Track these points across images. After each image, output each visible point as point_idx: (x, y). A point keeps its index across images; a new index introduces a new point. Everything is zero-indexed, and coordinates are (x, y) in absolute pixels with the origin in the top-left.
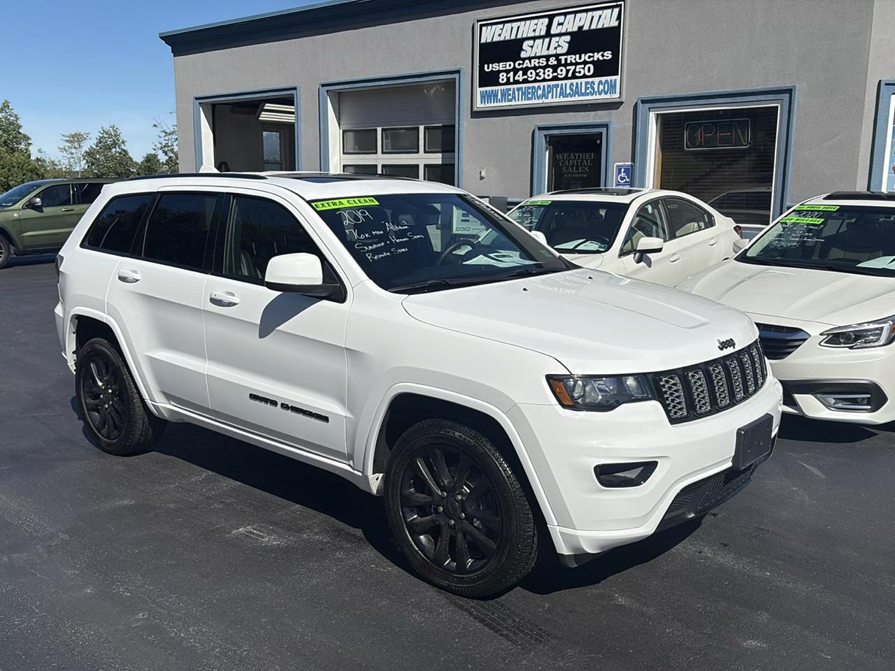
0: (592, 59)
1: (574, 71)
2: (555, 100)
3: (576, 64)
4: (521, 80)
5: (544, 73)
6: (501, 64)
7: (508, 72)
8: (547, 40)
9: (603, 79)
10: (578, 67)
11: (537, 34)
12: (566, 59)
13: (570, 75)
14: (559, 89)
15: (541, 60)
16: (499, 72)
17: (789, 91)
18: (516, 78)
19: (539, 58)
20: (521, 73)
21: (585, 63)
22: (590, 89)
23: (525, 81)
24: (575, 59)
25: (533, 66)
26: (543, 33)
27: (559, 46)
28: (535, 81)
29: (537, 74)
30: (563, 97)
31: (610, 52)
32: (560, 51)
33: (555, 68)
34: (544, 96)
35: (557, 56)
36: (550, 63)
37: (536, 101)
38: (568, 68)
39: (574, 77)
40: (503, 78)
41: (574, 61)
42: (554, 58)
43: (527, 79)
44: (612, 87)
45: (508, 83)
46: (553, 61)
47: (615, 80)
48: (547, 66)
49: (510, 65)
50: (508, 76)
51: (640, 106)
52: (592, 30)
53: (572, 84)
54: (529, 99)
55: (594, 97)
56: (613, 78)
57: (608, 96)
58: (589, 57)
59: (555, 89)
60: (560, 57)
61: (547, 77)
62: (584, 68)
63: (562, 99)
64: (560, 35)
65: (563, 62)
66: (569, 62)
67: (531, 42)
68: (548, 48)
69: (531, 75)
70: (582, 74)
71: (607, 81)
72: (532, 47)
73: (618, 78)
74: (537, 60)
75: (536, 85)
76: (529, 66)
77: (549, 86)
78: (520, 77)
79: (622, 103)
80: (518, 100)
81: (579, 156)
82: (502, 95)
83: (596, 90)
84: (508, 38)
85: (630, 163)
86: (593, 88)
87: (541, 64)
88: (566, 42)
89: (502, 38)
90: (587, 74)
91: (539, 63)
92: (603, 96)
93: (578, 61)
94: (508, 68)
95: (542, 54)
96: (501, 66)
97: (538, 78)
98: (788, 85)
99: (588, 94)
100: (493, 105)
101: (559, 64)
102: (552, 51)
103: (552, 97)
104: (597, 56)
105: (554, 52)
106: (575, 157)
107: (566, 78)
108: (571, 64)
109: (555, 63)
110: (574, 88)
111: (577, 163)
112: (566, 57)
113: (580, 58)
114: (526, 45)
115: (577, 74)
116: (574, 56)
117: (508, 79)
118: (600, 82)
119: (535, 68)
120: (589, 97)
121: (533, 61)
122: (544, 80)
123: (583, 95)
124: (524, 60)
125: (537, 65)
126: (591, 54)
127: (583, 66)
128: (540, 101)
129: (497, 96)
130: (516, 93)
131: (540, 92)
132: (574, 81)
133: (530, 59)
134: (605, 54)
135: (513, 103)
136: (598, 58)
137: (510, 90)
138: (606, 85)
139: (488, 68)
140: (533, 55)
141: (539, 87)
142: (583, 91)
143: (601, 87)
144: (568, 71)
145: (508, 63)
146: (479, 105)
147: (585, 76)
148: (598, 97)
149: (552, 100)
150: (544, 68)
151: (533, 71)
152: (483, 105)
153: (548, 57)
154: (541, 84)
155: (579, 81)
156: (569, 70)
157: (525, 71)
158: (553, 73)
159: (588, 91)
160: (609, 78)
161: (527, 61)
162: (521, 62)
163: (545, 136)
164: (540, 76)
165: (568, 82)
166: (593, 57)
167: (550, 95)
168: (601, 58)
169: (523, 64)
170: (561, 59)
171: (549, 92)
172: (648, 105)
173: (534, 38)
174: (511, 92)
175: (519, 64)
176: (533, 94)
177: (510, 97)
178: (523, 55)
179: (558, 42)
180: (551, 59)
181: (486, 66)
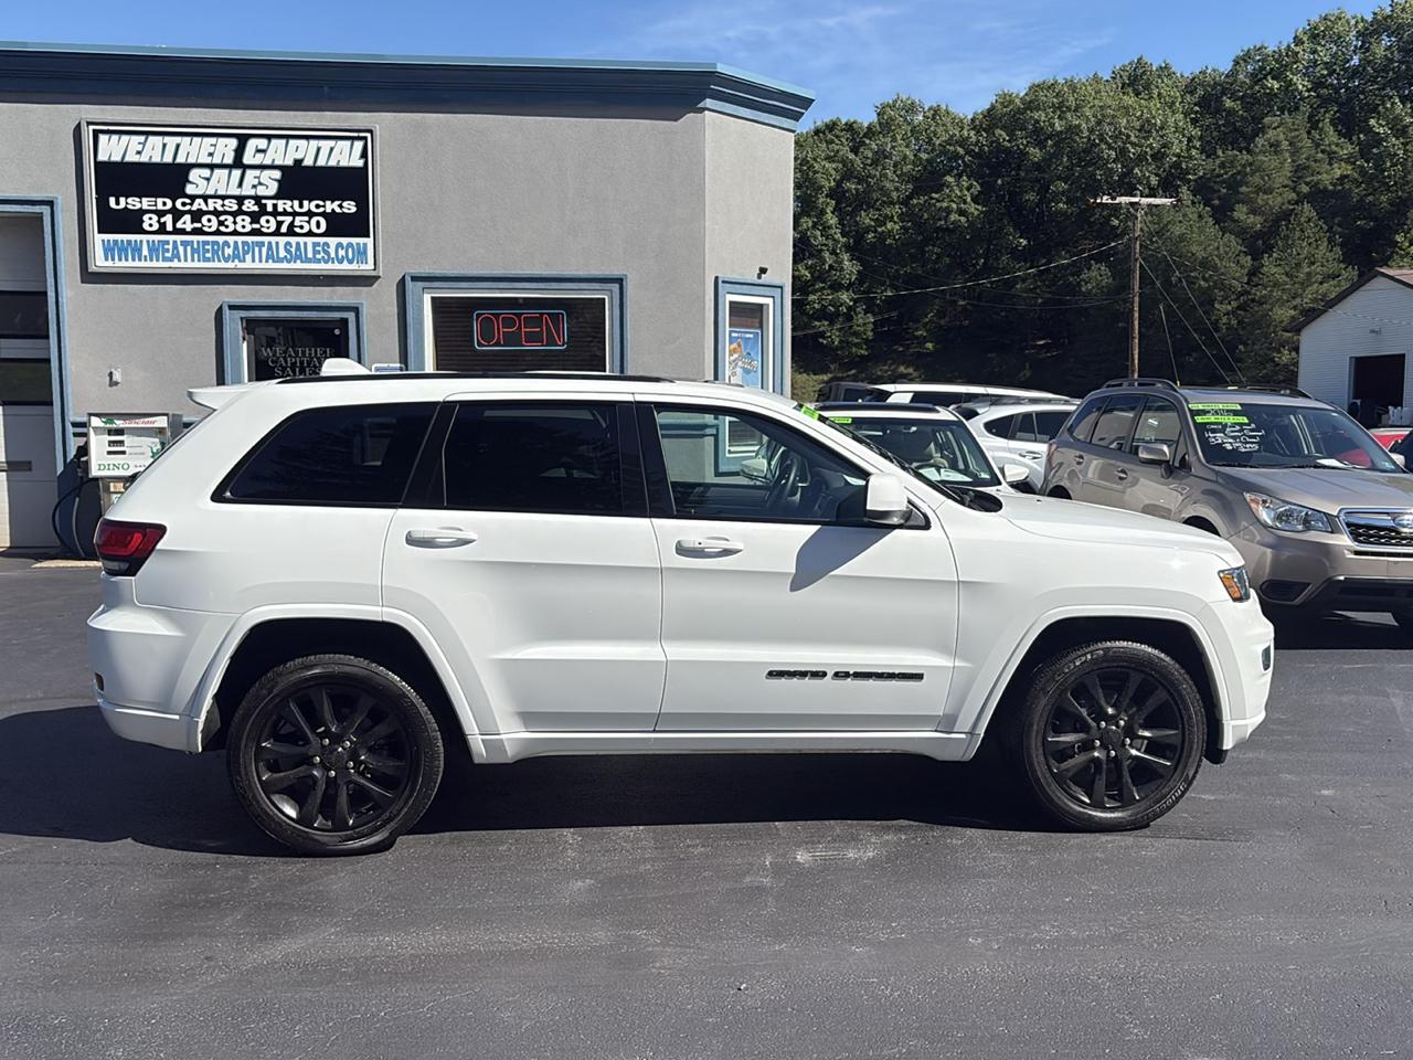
0: (321, 210)
1: (292, 225)
2: (257, 265)
3: (295, 214)
4: (188, 229)
5: (235, 223)
6: (144, 200)
7: (160, 214)
8: (237, 173)
9: (344, 241)
10: (298, 219)
11: (217, 160)
12: (275, 206)
13: (284, 229)
14: (264, 250)
15: (226, 202)
16: (142, 212)
17: (620, 281)
18: (179, 225)
19: (223, 198)
20: (187, 218)
21: (310, 214)
22: (322, 254)
23: (196, 232)
24: (292, 207)
25: (211, 209)
26: (229, 160)
27: (260, 184)
28: (218, 233)
29: (221, 223)
30: (274, 261)
31: (353, 203)
32: (261, 191)
33: (255, 218)
34: (235, 256)
35: (258, 199)
36: (244, 208)
37: (223, 265)
38: (279, 218)
39: (291, 232)
40: (150, 222)
41: (289, 210)
42: (253, 202)
43: (201, 229)
44: (361, 254)
45: (162, 230)
46: (250, 206)
47: (365, 245)
48: (240, 212)
49: (164, 204)
50: (162, 220)
51: (409, 284)
52: (319, 167)
53: (288, 243)
54: (208, 260)
55: (329, 266)
56: (361, 240)
57: (354, 266)
58: (318, 206)
59: (257, 249)
60: (264, 201)
61: (240, 229)
62: (309, 222)
63: (271, 265)
64: (262, 167)
65: (270, 209)
66: (280, 209)
67: (206, 172)
68: (240, 185)
69: (209, 223)
70: (306, 230)
71: (350, 245)
72: (208, 179)
73: (369, 241)
74: (220, 202)
75: (221, 239)
76: (205, 208)
77: (244, 243)
78: (186, 223)
79: (379, 277)
80: (186, 260)
81: (304, 353)
82: (150, 250)
83: (333, 255)
84: (157, 159)
85: (398, 365)
86: (328, 253)
87: (227, 209)
88: (275, 180)
89: (144, 159)
90: (315, 230)
91: (223, 205)
92: (345, 266)
93: (297, 209)
94: (160, 207)
95: (229, 193)
96: (146, 203)
97: (222, 229)
98: (616, 272)
99: (319, 261)
100: (130, 263)
101: (263, 211)
102: (247, 190)
103: (253, 261)
104: (330, 206)
105: (252, 192)
106: (296, 353)
107: (277, 233)
108: (285, 213)
109: (256, 208)
110: (293, 250)
111: (302, 363)
112: (275, 202)
113: (301, 206)
114: (194, 175)
115: (297, 230)
116: (289, 203)
117: (163, 226)
118: (339, 245)
119: (216, 213)
120: (322, 266)
121: (210, 201)
122: (235, 233)
123: (308, 260)
124: (193, 198)
125: (220, 209)
126: (321, 203)
127: (306, 218)
128: (230, 265)
129: (140, 250)
130: (181, 249)
131: (229, 251)
132: (293, 240)
133: (205, 198)
134: (345, 204)
135: (175, 264)
136: (333, 210)
137: (167, 242)
138: (350, 250)
139: (118, 203)
140: (210, 192)
141: (226, 243)
142: (310, 255)
143: (342, 253)
144: (279, 224)
145: (160, 201)
146: (100, 262)
147: (310, 234)
148: (336, 266)
149: (249, 265)
150: (234, 214)
151: (213, 218)
152: (110, 263)
153: (240, 200)
154: (231, 239)
155: (302, 240)
156: (283, 222)
157: (197, 216)
158: (251, 223)
159: (318, 256)
160: (354, 240)
161: (198, 201)
162: (188, 201)
163: (242, 319)
164: (227, 227)
165: (282, 240)
166: (324, 206)
167: (249, 257)
168: (338, 210)
169: (191, 204)
170: (265, 205)
171: (246, 253)
172: (420, 284)
173: (212, 167)
174: (170, 247)
175: (184, 204)
176: (215, 252)
177: (168, 255)
178: (190, 189)
179: (259, 178)
180: (246, 202)
181: (112, 200)
